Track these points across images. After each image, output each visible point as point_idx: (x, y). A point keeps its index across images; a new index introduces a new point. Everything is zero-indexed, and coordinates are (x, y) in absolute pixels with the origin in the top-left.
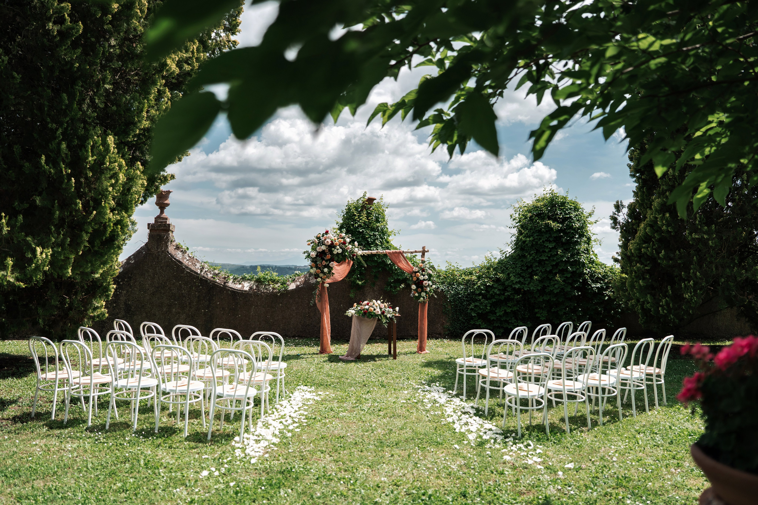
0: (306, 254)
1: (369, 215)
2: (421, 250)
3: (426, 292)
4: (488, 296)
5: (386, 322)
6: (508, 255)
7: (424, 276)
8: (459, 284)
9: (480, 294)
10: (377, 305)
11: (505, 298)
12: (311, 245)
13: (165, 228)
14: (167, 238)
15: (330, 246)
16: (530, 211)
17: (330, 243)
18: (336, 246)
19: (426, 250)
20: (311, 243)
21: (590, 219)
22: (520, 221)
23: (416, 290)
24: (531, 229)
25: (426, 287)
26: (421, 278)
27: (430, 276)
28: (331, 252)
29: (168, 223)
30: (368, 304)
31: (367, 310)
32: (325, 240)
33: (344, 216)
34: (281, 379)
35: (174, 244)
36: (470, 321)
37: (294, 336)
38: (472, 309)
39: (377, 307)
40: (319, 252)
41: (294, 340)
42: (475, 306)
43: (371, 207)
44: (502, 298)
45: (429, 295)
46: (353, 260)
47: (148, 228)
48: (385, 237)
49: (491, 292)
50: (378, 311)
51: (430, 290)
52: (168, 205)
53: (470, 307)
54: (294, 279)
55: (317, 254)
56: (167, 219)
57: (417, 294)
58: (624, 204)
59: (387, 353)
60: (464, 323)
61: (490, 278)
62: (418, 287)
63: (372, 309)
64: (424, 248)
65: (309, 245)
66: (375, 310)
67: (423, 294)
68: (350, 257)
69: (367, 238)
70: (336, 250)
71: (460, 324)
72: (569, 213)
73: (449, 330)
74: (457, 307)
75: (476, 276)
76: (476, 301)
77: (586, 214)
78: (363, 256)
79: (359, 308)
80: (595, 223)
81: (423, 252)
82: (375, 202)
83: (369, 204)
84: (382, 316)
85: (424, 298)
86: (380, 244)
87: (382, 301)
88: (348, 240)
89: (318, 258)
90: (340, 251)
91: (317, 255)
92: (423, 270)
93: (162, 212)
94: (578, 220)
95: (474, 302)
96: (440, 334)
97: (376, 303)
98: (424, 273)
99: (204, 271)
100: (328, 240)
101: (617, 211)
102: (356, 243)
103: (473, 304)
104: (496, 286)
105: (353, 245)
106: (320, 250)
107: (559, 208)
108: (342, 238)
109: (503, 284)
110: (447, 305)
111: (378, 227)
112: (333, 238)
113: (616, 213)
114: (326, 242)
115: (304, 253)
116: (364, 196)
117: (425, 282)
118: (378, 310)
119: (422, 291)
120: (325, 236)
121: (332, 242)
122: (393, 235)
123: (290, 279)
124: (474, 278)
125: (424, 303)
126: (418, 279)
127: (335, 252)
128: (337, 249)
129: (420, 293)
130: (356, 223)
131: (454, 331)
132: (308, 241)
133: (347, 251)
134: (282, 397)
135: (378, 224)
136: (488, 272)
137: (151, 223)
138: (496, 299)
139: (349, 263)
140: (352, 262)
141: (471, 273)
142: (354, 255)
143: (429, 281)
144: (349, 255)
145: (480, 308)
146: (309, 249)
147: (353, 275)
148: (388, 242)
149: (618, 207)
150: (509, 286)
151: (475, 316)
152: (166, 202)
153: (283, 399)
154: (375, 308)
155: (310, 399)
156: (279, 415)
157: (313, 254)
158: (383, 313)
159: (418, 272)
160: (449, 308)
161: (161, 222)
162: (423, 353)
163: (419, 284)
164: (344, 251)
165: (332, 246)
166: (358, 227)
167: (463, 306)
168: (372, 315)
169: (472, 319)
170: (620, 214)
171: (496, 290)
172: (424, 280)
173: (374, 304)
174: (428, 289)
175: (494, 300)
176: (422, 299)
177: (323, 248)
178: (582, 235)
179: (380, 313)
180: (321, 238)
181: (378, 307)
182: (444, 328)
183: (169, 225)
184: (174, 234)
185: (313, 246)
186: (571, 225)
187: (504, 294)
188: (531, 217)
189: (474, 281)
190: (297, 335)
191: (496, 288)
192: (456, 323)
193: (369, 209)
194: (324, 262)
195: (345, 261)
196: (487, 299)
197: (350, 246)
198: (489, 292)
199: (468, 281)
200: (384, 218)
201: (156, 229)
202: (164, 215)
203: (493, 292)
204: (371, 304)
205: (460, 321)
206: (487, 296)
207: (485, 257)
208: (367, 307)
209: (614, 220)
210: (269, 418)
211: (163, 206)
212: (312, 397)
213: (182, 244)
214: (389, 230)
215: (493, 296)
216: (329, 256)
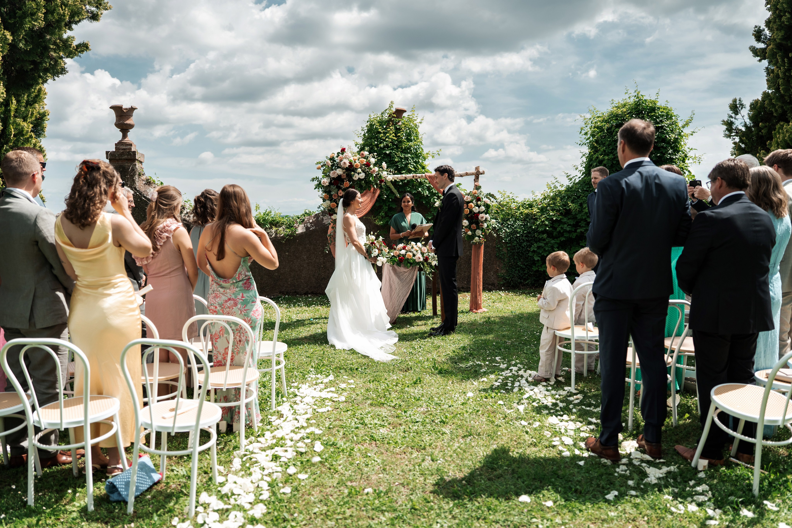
0: (316, 182)
1: (398, 130)
2: (473, 171)
3: (482, 229)
4: (555, 234)
5: (431, 272)
6: (577, 181)
7: (479, 207)
8: (516, 219)
9: (545, 232)
10: (418, 249)
11: (577, 236)
12: (322, 169)
13: (129, 157)
14: (133, 170)
15: (347, 169)
16: (607, 121)
17: (348, 164)
18: (356, 169)
19: (481, 171)
20: (322, 166)
21: (686, 131)
22: (593, 136)
23: (469, 227)
24: (609, 145)
25: (482, 222)
26: (476, 209)
27: (487, 206)
28: (350, 177)
29: (133, 150)
30: (404, 248)
31: (404, 256)
32: (341, 161)
33: (364, 135)
34: (278, 371)
35: (143, 177)
36: (532, 267)
37: (306, 294)
38: (534, 251)
39: (417, 251)
40: (333, 178)
41: (306, 299)
42: (539, 247)
43: (399, 121)
44: (574, 235)
45: (485, 233)
46: (381, 188)
47: (107, 158)
48: (420, 161)
49: (558, 229)
50: (419, 257)
51: (488, 226)
52: (131, 126)
53: (532, 249)
54: (304, 220)
55: (331, 181)
56: (131, 145)
57: (470, 233)
58: (744, 102)
59: (432, 315)
60: (523, 270)
61: (557, 211)
62: (471, 223)
63: (411, 254)
64: (477, 168)
65: (319, 168)
66: (414, 255)
67: (479, 232)
68: (377, 184)
69: (396, 162)
70: (356, 175)
71: (519, 270)
72: (661, 121)
73: (506, 279)
74: (515, 249)
75: (539, 208)
76: (540, 240)
77: (680, 124)
78: (395, 183)
79: (392, 254)
80: (692, 135)
81: (477, 175)
82: (405, 115)
83: (397, 117)
84: (425, 263)
85: (479, 237)
86: (413, 169)
87: (423, 243)
88: (373, 160)
89: (332, 186)
90: (362, 176)
91: (330, 183)
92: (478, 199)
93: (125, 136)
94: (672, 131)
95: (536, 242)
96: (493, 284)
97: (415, 246)
98: (479, 203)
99: (185, 212)
100: (345, 161)
101: (735, 113)
102: (384, 165)
103: (535, 244)
104: (565, 220)
105: (380, 167)
106: (335, 176)
107: (648, 115)
108: (365, 158)
109: (574, 218)
110: (502, 247)
111: (411, 146)
112: (352, 158)
113: (733, 115)
114: (342, 163)
115: (313, 180)
116: (391, 107)
117: (481, 215)
118: (419, 255)
119: (478, 228)
120: (341, 155)
121: (350, 163)
122: (430, 158)
123: (298, 220)
124: (535, 210)
125: (479, 245)
126: (471, 211)
127: (356, 177)
128: (358, 174)
129: (474, 231)
130: (381, 143)
131: (512, 280)
132: (318, 163)
133: (372, 175)
134: (282, 397)
135: (410, 143)
136: (554, 203)
137: (111, 150)
138: (565, 237)
139: (374, 193)
140: (378, 192)
141: (531, 206)
142: (381, 181)
143: (486, 214)
144: (375, 180)
145: (545, 249)
146: (320, 174)
147: (380, 212)
148: (423, 168)
149: (735, 108)
150: (582, 220)
151: (538, 260)
152: (128, 122)
153: (285, 399)
154: (415, 253)
155: (327, 399)
156: (274, 437)
157: (326, 181)
158: (426, 259)
159: (471, 202)
160: (505, 251)
161: (124, 149)
162: (479, 311)
163: (474, 218)
164: (368, 175)
165: (351, 169)
166: (384, 147)
167: (523, 247)
168: (411, 264)
169: (535, 264)
170: (737, 117)
171: (566, 226)
172: (479, 213)
173: (412, 248)
174: (485, 225)
175: (563, 239)
176: (477, 238)
177: (339, 172)
178: (676, 150)
179: (422, 260)
180: (336, 158)
181: (419, 252)
182: (498, 277)
183: (134, 153)
184: (144, 166)
185: (324, 170)
186: (664, 137)
187: (575, 231)
188: (608, 129)
189: (535, 215)
190: (310, 292)
191: (565, 223)
192: (514, 270)
193: (397, 123)
194: (340, 191)
195: (370, 190)
196: (554, 238)
197: (376, 169)
198: (555, 229)
199: (527, 215)
200: (417, 136)
201: (117, 158)
202: (128, 140)
203: (562, 228)
204: (408, 247)
205: (518, 267)
206: (552, 234)
207: (548, 185)
208: (403, 252)
209: (729, 125)
210: (255, 447)
211: (124, 127)
212: (329, 395)
213: (154, 178)
214: (425, 152)
215: (561, 234)
216: (347, 184)
